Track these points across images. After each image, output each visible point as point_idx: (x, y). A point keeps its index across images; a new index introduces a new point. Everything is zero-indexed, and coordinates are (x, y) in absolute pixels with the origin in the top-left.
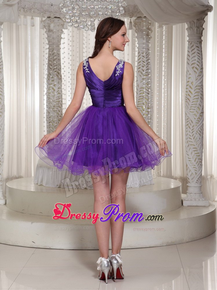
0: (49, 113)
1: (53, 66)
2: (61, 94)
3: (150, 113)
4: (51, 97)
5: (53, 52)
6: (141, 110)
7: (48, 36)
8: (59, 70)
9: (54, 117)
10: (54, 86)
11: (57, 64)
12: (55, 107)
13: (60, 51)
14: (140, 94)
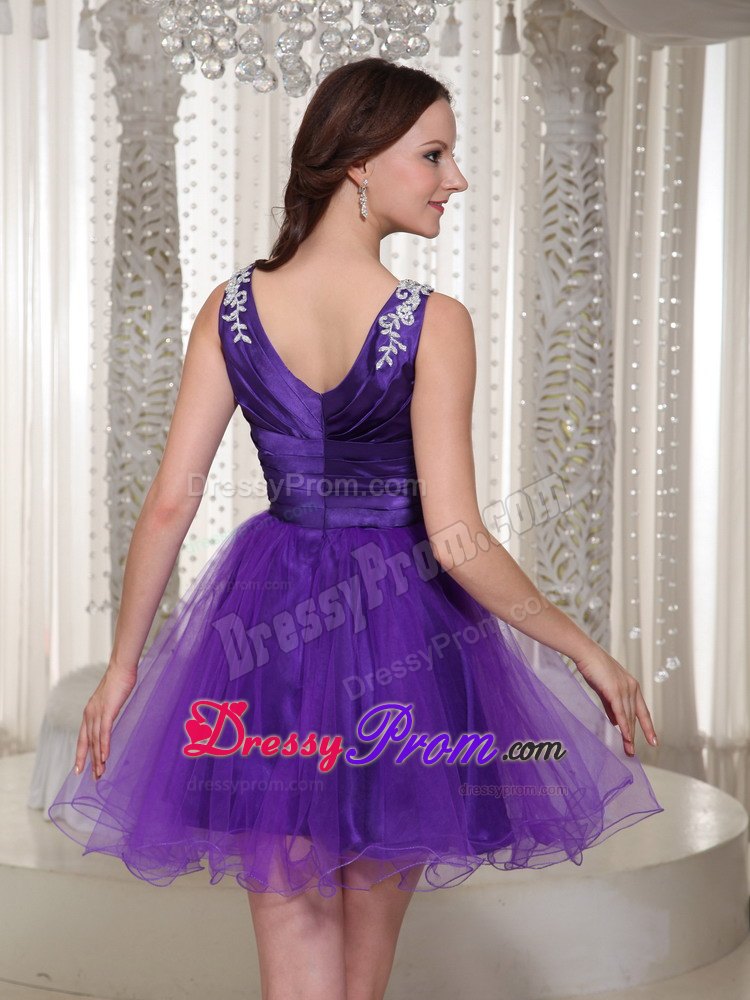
0: (120, 445)
1: (139, 223)
2: (177, 354)
3: (597, 451)
4: (130, 372)
5: (139, 161)
6: (555, 439)
7: (120, 84)
8: (167, 241)
9: (142, 464)
10: (144, 316)
11: (160, 214)
12: (146, 419)
13: (173, 150)
14: (553, 360)
